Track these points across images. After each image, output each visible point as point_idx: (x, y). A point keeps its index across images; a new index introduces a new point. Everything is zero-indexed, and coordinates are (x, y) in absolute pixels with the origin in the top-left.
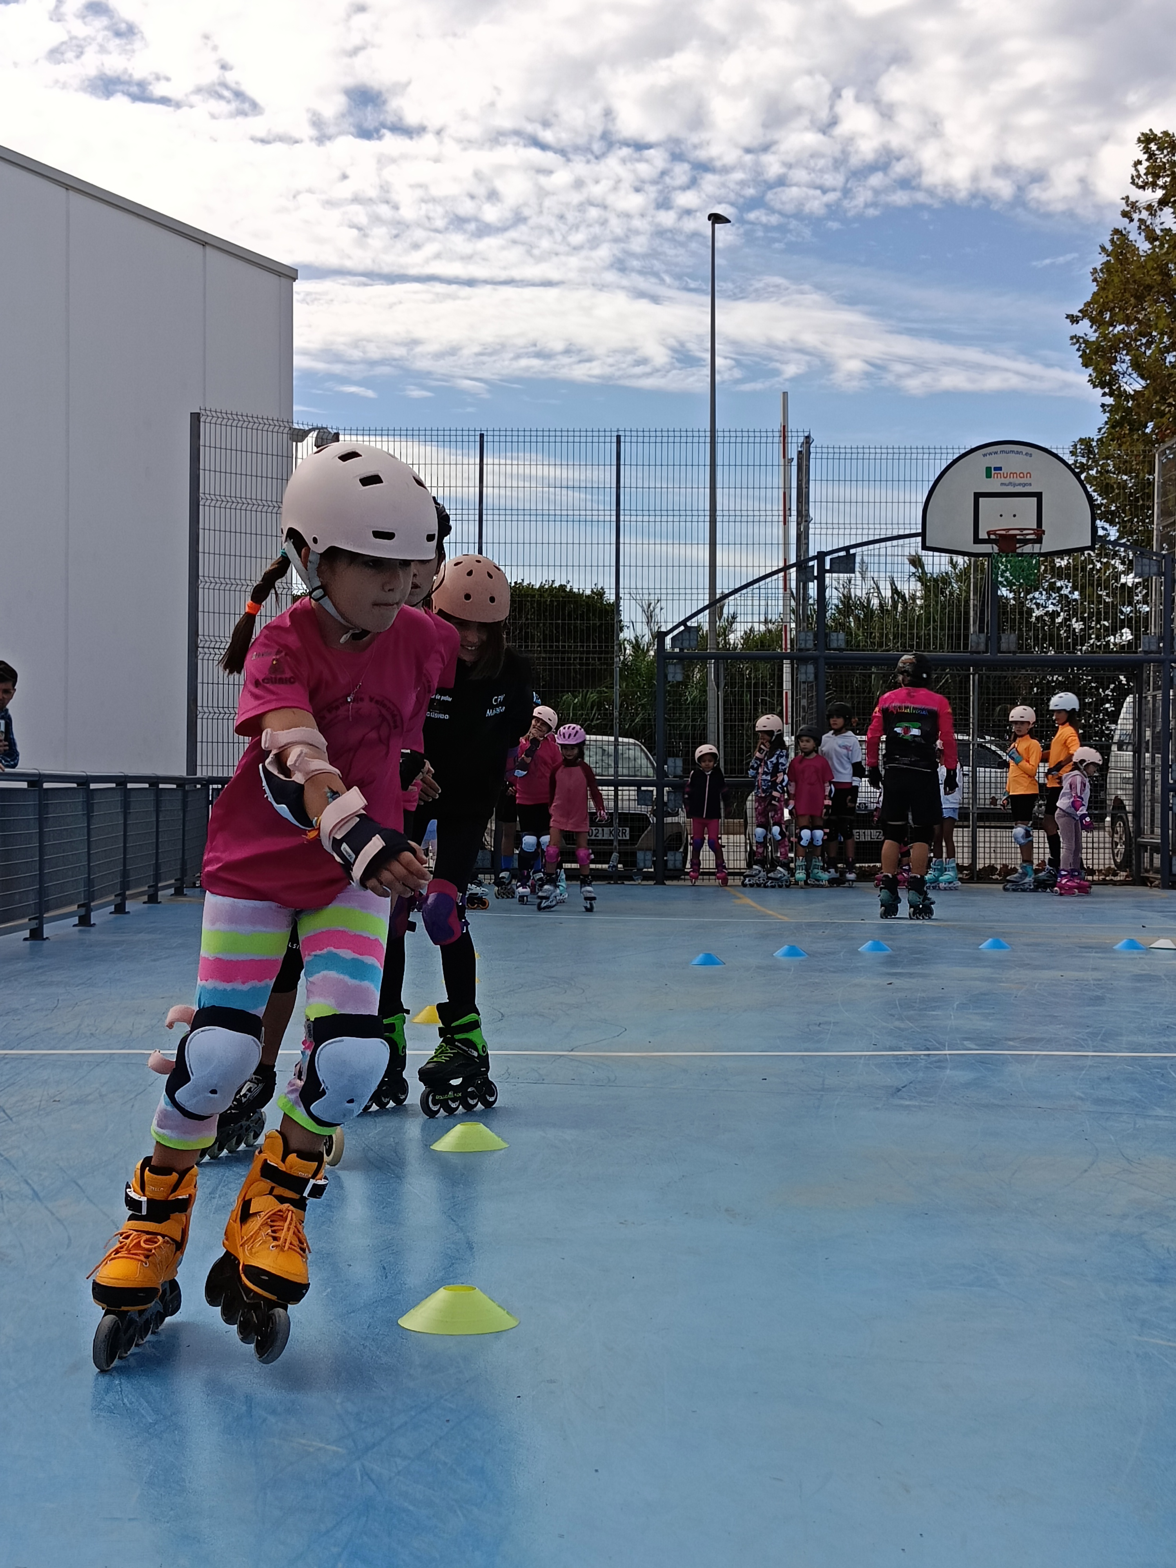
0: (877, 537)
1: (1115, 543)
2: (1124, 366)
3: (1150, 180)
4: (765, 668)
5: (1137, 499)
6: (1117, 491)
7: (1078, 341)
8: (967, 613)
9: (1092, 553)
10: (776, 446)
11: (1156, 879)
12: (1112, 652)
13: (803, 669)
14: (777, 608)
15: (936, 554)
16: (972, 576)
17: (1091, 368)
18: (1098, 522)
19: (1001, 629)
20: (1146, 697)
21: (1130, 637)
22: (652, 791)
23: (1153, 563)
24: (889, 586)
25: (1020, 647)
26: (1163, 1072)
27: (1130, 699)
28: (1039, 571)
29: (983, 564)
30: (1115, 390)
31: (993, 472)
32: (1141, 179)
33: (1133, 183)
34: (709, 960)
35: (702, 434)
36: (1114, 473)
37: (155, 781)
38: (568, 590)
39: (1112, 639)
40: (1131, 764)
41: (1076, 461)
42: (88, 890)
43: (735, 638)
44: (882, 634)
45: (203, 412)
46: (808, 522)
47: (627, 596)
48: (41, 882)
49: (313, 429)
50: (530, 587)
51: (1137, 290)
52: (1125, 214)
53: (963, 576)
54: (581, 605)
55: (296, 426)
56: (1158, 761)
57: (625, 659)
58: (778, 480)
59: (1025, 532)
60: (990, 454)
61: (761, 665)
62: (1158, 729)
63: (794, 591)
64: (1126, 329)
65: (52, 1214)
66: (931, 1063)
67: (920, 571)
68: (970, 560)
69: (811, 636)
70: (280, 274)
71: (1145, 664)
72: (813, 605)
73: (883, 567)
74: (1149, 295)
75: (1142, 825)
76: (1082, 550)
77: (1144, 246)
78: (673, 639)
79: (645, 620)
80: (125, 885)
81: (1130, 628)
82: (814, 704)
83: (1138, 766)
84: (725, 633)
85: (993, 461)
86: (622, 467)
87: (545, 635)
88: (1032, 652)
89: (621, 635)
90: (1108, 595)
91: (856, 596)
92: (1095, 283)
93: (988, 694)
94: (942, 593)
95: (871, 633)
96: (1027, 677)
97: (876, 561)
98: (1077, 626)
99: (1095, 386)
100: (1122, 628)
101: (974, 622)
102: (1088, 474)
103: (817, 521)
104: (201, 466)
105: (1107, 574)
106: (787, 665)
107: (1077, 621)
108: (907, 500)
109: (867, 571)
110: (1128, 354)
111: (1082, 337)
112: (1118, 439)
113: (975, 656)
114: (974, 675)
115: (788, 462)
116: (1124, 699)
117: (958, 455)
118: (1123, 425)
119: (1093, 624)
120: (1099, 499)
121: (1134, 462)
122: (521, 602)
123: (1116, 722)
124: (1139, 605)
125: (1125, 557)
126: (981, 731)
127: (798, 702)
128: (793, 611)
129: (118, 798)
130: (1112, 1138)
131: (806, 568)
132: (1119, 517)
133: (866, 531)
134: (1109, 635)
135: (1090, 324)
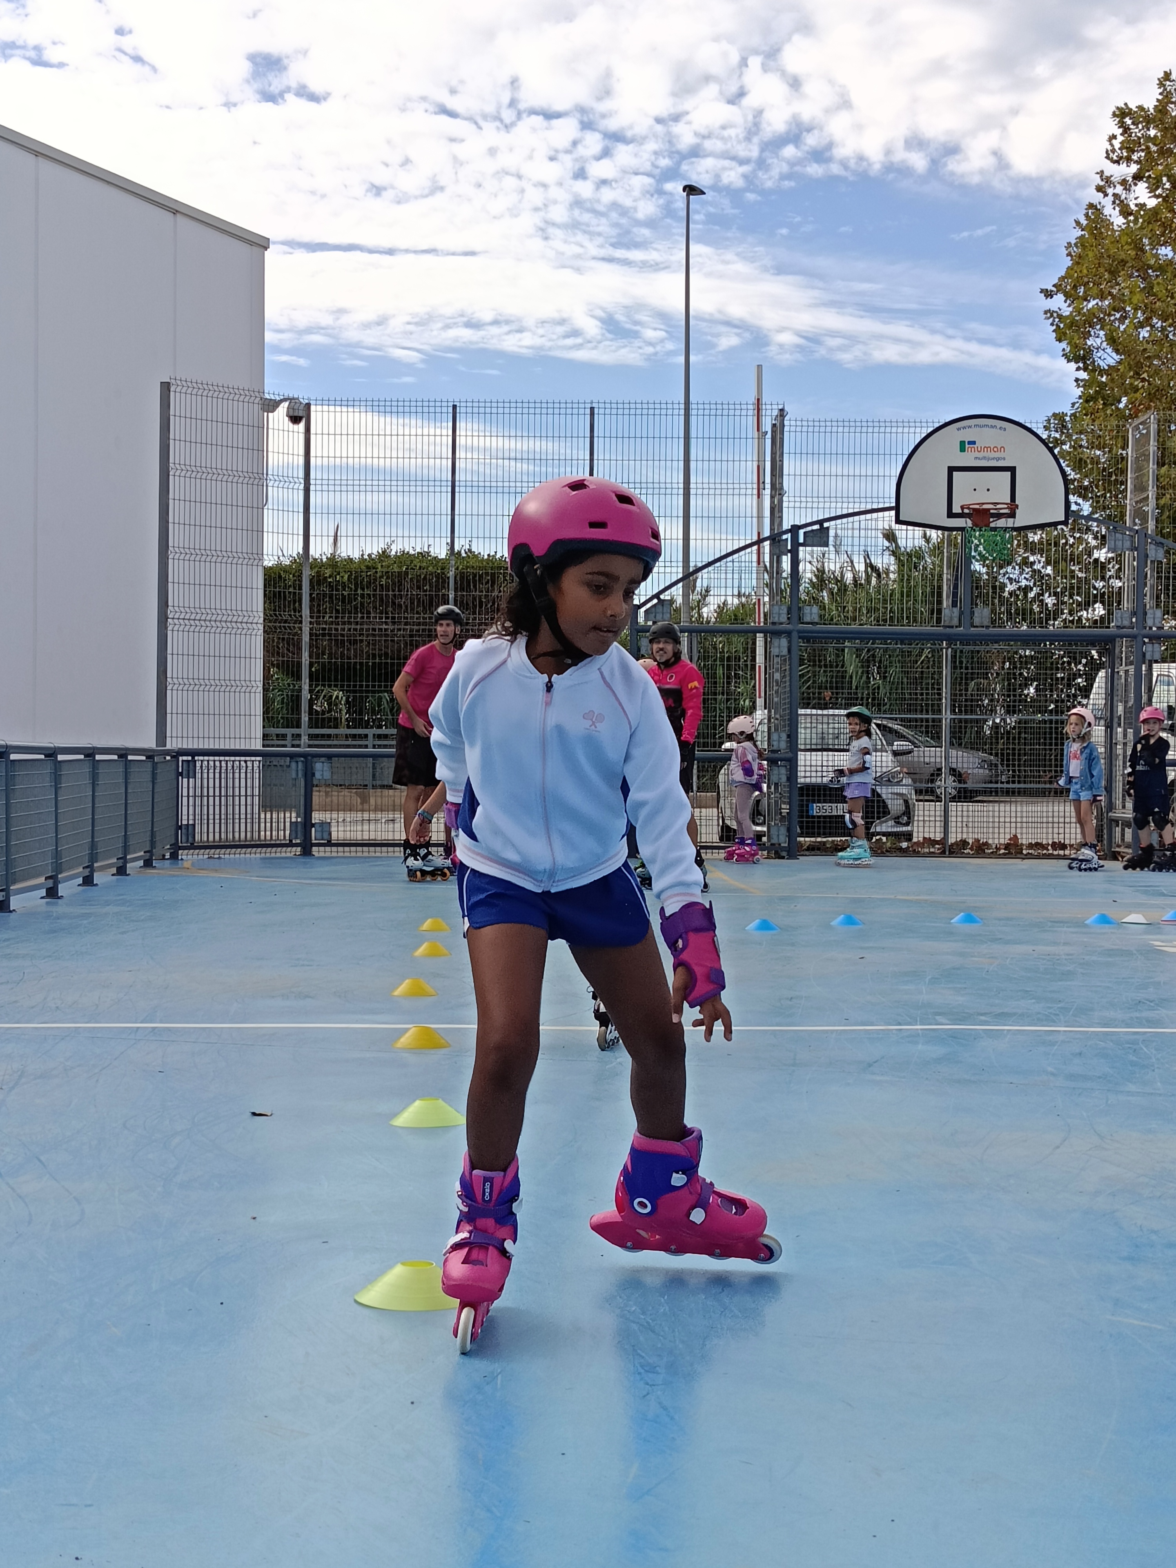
0: (851, 511)
1: (1089, 518)
2: (1099, 341)
3: (1125, 154)
4: (738, 643)
5: (1110, 475)
6: (1090, 466)
7: (1052, 316)
8: (940, 587)
9: (1065, 528)
10: (750, 418)
12: (1084, 627)
13: (776, 642)
14: (751, 582)
15: (910, 528)
16: (945, 550)
17: (1066, 342)
18: (1071, 497)
19: (974, 604)
20: (1118, 672)
21: (1102, 612)
23: (1127, 538)
24: (862, 560)
25: (994, 623)
26: (1135, 1047)
27: (1102, 674)
28: (1012, 546)
29: (956, 538)
30: (1088, 365)
31: (967, 446)
32: (1116, 154)
33: (1107, 157)
35: (676, 406)
36: (1087, 448)
37: (122, 754)
39: (1084, 613)
40: (1103, 739)
41: (1049, 436)
42: (56, 862)
43: (708, 612)
44: (855, 609)
45: (173, 381)
46: (781, 495)
48: (8, 853)
49: (285, 400)
51: (1111, 265)
52: (1099, 189)
53: (937, 550)
55: (267, 396)
58: (752, 453)
59: (998, 506)
60: (964, 428)
61: (735, 639)
63: (768, 564)
64: (1100, 304)
65: (13, 1189)
66: (903, 1038)
67: (894, 545)
68: (943, 535)
69: (784, 610)
70: (251, 243)
71: (1118, 639)
72: (786, 578)
73: (856, 541)
74: (1123, 270)
75: (1113, 800)
76: (1055, 524)
77: (1118, 221)
78: (646, 612)
80: (93, 857)
81: (1102, 603)
82: (788, 678)
83: (1110, 741)
84: (700, 604)
85: (967, 435)
86: (596, 439)
88: (1005, 627)
90: (1080, 570)
91: (829, 570)
92: (1069, 258)
93: (961, 668)
94: (915, 568)
95: (845, 607)
96: (999, 652)
97: (850, 535)
98: (1050, 601)
99: (1069, 361)
100: (1095, 602)
101: (948, 597)
102: (1061, 448)
103: (791, 494)
104: (171, 436)
105: (1080, 549)
106: (760, 639)
107: (1050, 596)
108: (881, 474)
109: (841, 545)
110: (1102, 329)
111: (1056, 312)
112: (1092, 414)
113: (948, 630)
114: (947, 649)
115: (762, 435)
116: (1096, 674)
117: (931, 429)
118: (1097, 400)
119: (1066, 599)
120: (1073, 473)
121: (1107, 438)
122: (493, 575)
123: (1087, 697)
124: (1112, 581)
125: (1097, 532)
126: (954, 705)
127: (771, 676)
128: (767, 584)
129: (87, 769)
130: (1085, 1114)
131: (779, 541)
132: (1092, 492)
133: (839, 505)
134: (1081, 610)
135: (1064, 299)
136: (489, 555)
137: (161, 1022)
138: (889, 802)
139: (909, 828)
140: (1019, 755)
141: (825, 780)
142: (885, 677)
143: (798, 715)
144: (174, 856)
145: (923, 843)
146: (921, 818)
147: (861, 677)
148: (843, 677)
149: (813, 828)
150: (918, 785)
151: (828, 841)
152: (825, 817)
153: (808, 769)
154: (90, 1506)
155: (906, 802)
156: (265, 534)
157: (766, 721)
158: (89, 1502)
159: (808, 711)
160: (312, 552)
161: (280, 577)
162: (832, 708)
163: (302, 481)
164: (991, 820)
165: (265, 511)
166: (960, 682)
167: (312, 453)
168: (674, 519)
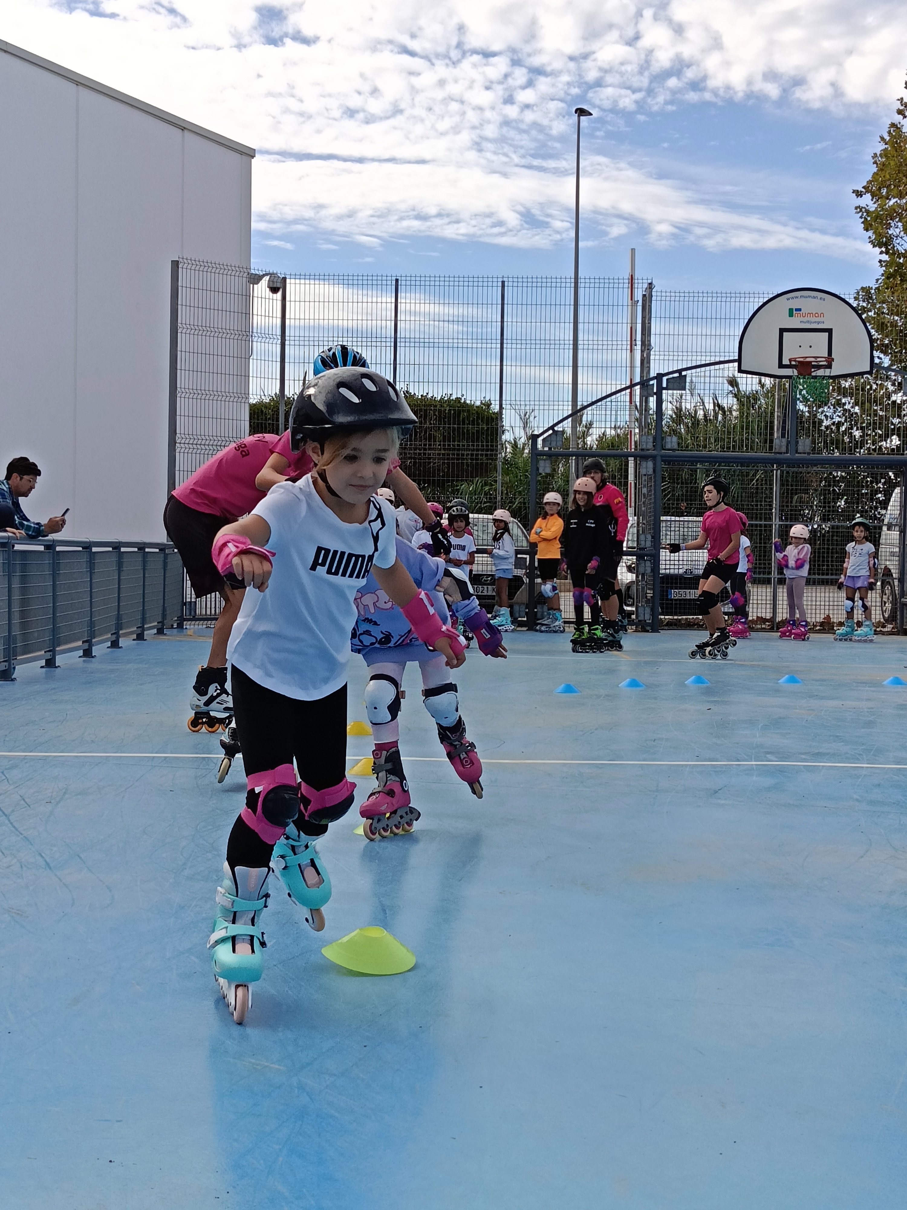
0: (703, 363)
1: (888, 369)
2: (898, 230)
4: (614, 464)
5: (905, 335)
6: (890, 329)
7: (861, 211)
8: (772, 422)
9: (869, 376)
10: (626, 290)
12: (884, 454)
13: (644, 464)
14: (624, 417)
15: (749, 376)
16: (776, 394)
17: (872, 231)
18: (875, 352)
19: (798, 435)
21: (898, 443)
22: (526, 558)
24: (711, 401)
25: (813, 450)
27: (897, 490)
28: (828, 390)
29: (785, 384)
30: (890, 249)
31: (794, 312)
34: (569, 689)
35: (568, 280)
36: (888, 314)
37: (141, 547)
38: (462, 401)
39: (884, 443)
40: (898, 541)
41: (858, 305)
42: (91, 630)
43: (591, 440)
44: (705, 439)
45: (181, 260)
46: (649, 350)
47: (509, 407)
48: (54, 623)
49: (266, 275)
50: (433, 399)
52: (900, 112)
53: (769, 394)
54: (473, 414)
55: (253, 272)
57: (506, 456)
58: (626, 318)
59: (819, 359)
60: (793, 298)
61: (612, 462)
63: (638, 404)
64: (899, 201)
65: (60, 879)
66: (741, 771)
67: (736, 389)
68: (775, 380)
69: (651, 439)
70: (241, 153)
72: (653, 415)
73: (707, 385)
75: (905, 589)
76: (862, 374)
78: (544, 440)
79: (522, 425)
80: (119, 626)
81: (899, 435)
82: (653, 492)
83: (903, 543)
84: (585, 435)
85: (795, 304)
86: (506, 306)
87: (444, 437)
88: (822, 454)
89: (503, 437)
90: (881, 409)
91: (686, 408)
92: (875, 165)
93: (788, 485)
94: (753, 407)
95: (697, 437)
96: (817, 473)
97: (702, 381)
98: (857, 434)
99: (874, 246)
100: (893, 435)
101: (778, 430)
102: (868, 315)
103: (657, 349)
104: (179, 303)
105: (881, 393)
106: (631, 461)
107: (857, 429)
108: (727, 334)
109: (695, 389)
110: (900, 221)
111: (865, 208)
112: (892, 288)
113: (778, 456)
114: (777, 470)
115: (634, 303)
116: (893, 491)
117: (767, 299)
118: (896, 277)
119: (869, 432)
120: (876, 334)
121: (904, 306)
122: (426, 411)
123: (886, 508)
125: (895, 380)
126: (782, 514)
127: (640, 490)
128: (637, 420)
129: (114, 559)
130: (883, 831)
131: (647, 386)
132: (892, 348)
133: (694, 358)
134: (881, 441)
135: (871, 198)
136: (422, 396)
137: (172, 753)
140: (832, 553)
141: (681, 571)
143: (661, 521)
144: (180, 626)
145: (757, 621)
146: (755, 602)
148: (696, 492)
149: (672, 608)
151: (682, 619)
152: (680, 600)
153: (668, 563)
154: (120, 1121)
156: (251, 379)
157: (636, 525)
158: (119, 1119)
159: (668, 518)
160: (286, 392)
161: (262, 411)
162: (686, 516)
163: (279, 338)
165: (251, 361)
166: (786, 495)
167: (287, 316)
168: (566, 368)
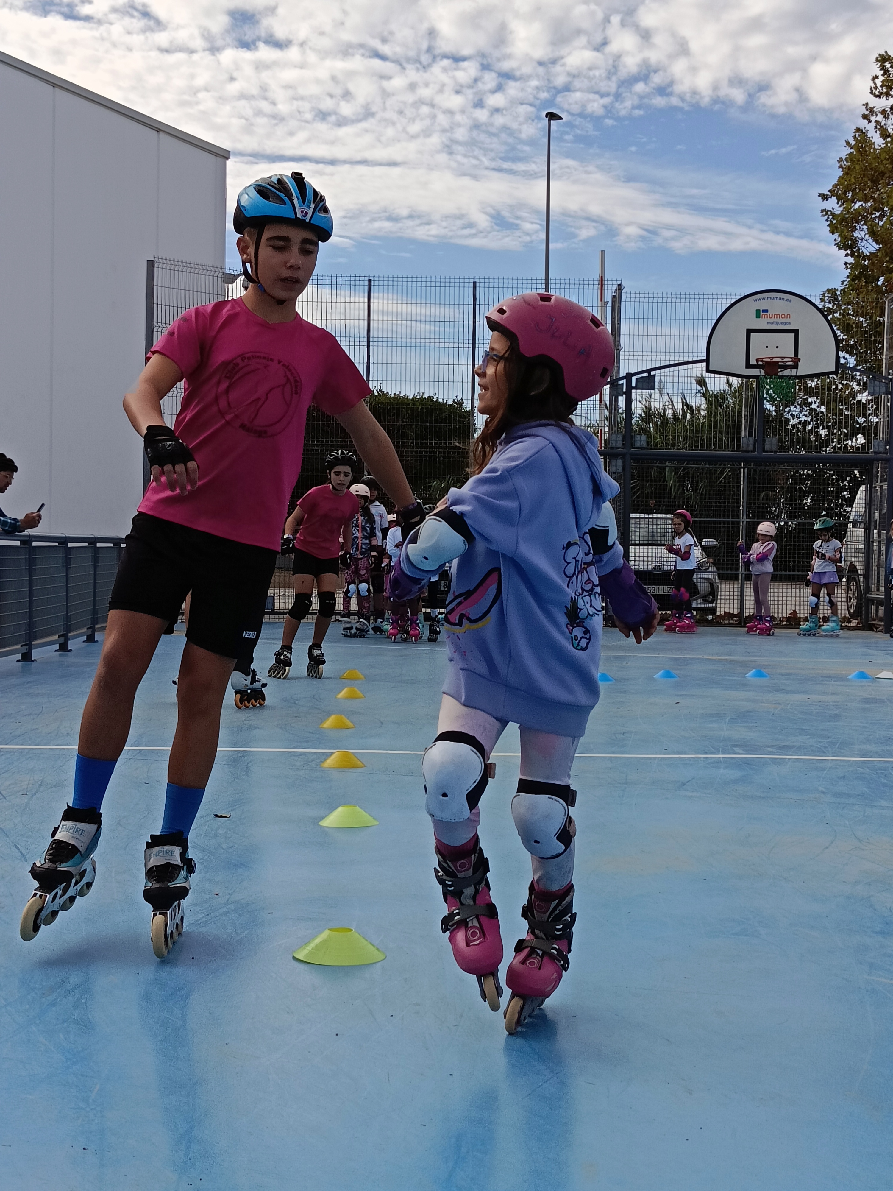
0: (672, 363)
1: (854, 369)
2: (863, 233)
3: (885, 90)
5: (871, 336)
6: (855, 329)
7: (827, 214)
8: (740, 421)
9: (835, 377)
10: (595, 291)
11: (880, 625)
12: (850, 452)
13: (613, 462)
14: (594, 416)
15: (717, 376)
16: (744, 393)
17: (838, 234)
18: (840, 353)
19: (764, 435)
20: (875, 487)
21: (864, 441)
23: (883, 384)
24: (680, 401)
25: (780, 449)
26: (886, 772)
27: (862, 488)
28: (795, 390)
29: (752, 384)
30: (855, 252)
31: (761, 313)
32: (878, 90)
33: (871, 93)
35: (539, 281)
36: (853, 315)
38: (435, 400)
39: (849, 442)
40: (863, 538)
41: (824, 306)
42: (67, 624)
44: (674, 438)
45: (156, 260)
48: (30, 617)
50: (405, 398)
51: (873, 175)
52: (865, 117)
53: (736, 394)
54: (445, 412)
55: (227, 271)
56: (884, 536)
59: (785, 360)
60: (760, 299)
62: (884, 511)
63: (608, 403)
64: (864, 205)
66: (708, 764)
67: (704, 389)
68: (742, 380)
69: (620, 437)
70: (216, 155)
71: (875, 462)
72: (622, 414)
73: (676, 385)
74: (882, 179)
75: (870, 585)
76: (828, 374)
77: (878, 141)
80: (95, 621)
81: (864, 434)
83: (868, 540)
85: (762, 305)
86: (477, 306)
87: (417, 435)
88: (788, 452)
90: (847, 409)
91: (655, 407)
92: (841, 169)
93: (755, 483)
94: (721, 407)
95: (666, 436)
96: (784, 471)
97: (671, 381)
98: (823, 432)
99: (840, 249)
100: (858, 434)
101: (745, 429)
102: (833, 316)
103: (627, 350)
104: (155, 302)
105: (847, 393)
107: (823, 428)
108: (695, 334)
109: (663, 388)
110: (865, 224)
111: (830, 211)
112: (857, 289)
113: (745, 454)
114: (744, 468)
115: (604, 304)
116: (858, 489)
117: (735, 300)
118: (860, 279)
119: (835, 431)
120: (842, 335)
121: (869, 308)
122: (398, 409)
123: (851, 506)
124: (871, 417)
125: (860, 380)
126: (749, 512)
128: (607, 418)
129: (90, 554)
130: (847, 823)
131: (617, 385)
132: (856, 349)
133: (663, 358)
134: (847, 440)
135: (836, 201)
136: (395, 394)
137: (146, 746)
138: (699, 585)
139: (714, 605)
140: (798, 549)
141: (650, 567)
142: (697, 490)
143: (630, 518)
145: (724, 616)
146: (723, 597)
147: (678, 490)
148: (665, 489)
150: (721, 572)
153: (637, 559)
154: (94, 1109)
155: (712, 585)
159: (638, 515)
162: (655, 513)
164: (776, 599)
166: (751, 494)
